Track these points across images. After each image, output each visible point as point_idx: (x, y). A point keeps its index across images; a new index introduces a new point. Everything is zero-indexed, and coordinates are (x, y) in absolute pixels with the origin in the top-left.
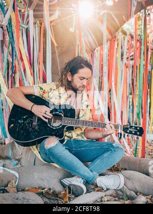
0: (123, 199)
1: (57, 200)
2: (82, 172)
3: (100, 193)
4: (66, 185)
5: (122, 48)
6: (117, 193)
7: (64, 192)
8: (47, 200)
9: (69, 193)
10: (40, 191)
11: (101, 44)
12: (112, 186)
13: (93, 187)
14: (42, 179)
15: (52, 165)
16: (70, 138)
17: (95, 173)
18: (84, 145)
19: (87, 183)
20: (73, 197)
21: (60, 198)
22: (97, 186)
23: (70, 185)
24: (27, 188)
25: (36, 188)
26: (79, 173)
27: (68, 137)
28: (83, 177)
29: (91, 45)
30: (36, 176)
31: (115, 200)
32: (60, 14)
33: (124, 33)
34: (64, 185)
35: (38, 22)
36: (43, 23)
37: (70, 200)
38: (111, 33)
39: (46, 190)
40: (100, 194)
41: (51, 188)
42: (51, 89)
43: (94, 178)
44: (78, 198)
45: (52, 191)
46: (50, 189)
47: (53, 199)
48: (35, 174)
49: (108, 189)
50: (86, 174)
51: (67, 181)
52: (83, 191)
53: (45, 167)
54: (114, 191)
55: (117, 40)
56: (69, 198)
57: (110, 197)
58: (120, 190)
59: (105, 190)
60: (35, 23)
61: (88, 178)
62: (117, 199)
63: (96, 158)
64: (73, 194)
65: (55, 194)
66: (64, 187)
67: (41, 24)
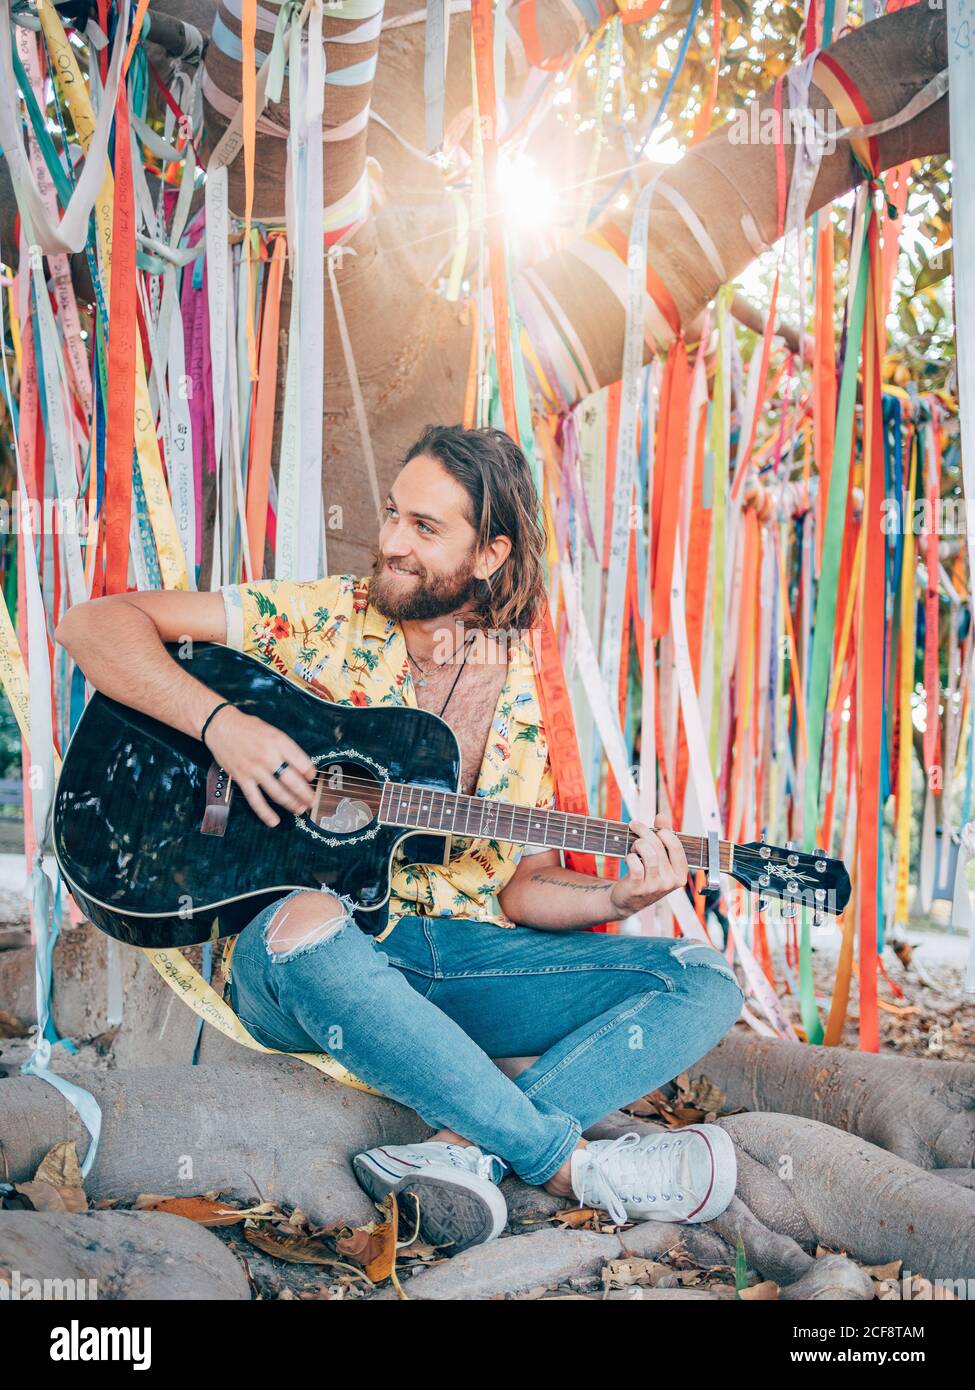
0: (725, 1277)
1: (328, 1269)
2: (482, 1110)
3: (587, 1235)
4: (387, 1187)
5: (733, 406)
6: (691, 1246)
7: (370, 1228)
8: (267, 1269)
9: (405, 1232)
10: (227, 1214)
11: (611, 376)
12: (660, 1204)
13: (545, 1204)
14: (244, 1149)
15: (301, 1067)
16: (421, 907)
17: (561, 1118)
18: (501, 950)
19: (510, 1177)
20: (426, 1253)
21: (346, 1259)
22: (570, 1200)
23: (412, 1181)
24: (146, 1198)
25: (201, 1198)
26: (462, 1116)
27: (408, 902)
28: (486, 1139)
29: (552, 378)
30: (207, 1129)
31: (680, 1283)
32: (380, 198)
33: (750, 320)
34: (369, 1187)
35: (252, 237)
36: (280, 243)
37: (405, 1273)
38: (672, 315)
39: (263, 1208)
40: (590, 1246)
41: (293, 1198)
42: (322, 615)
43: (556, 1150)
44: (458, 1259)
45: (297, 1218)
46: (286, 1209)
47: (304, 1266)
48: (200, 1111)
49: (636, 1221)
50: (509, 1123)
51: (389, 1164)
52: (486, 1222)
53: (260, 1076)
54: (675, 1234)
55: (708, 360)
56: (401, 1260)
57: (650, 1265)
58: (714, 1226)
59: (620, 1221)
60: (236, 243)
61: (521, 1146)
62: (688, 1275)
63: (569, 1033)
64: (426, 1237)
65: (320, 1240)
66: (373, 1199)
67: (270, 248)
